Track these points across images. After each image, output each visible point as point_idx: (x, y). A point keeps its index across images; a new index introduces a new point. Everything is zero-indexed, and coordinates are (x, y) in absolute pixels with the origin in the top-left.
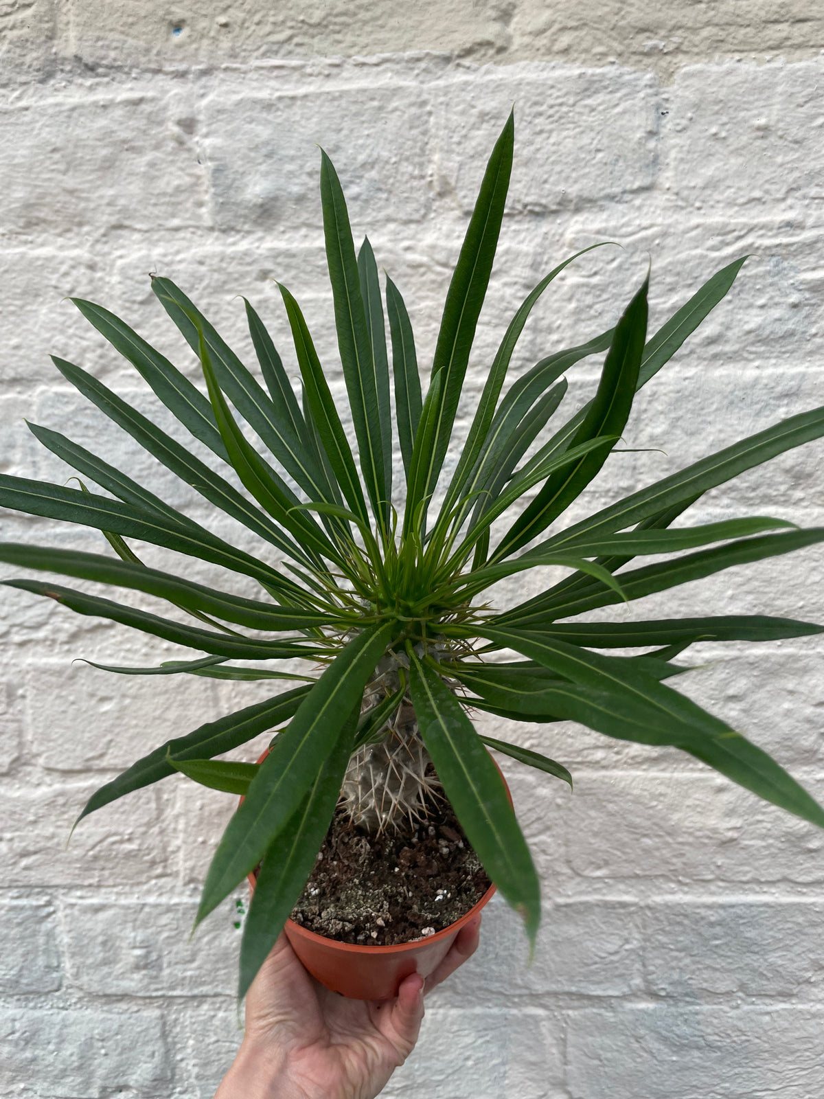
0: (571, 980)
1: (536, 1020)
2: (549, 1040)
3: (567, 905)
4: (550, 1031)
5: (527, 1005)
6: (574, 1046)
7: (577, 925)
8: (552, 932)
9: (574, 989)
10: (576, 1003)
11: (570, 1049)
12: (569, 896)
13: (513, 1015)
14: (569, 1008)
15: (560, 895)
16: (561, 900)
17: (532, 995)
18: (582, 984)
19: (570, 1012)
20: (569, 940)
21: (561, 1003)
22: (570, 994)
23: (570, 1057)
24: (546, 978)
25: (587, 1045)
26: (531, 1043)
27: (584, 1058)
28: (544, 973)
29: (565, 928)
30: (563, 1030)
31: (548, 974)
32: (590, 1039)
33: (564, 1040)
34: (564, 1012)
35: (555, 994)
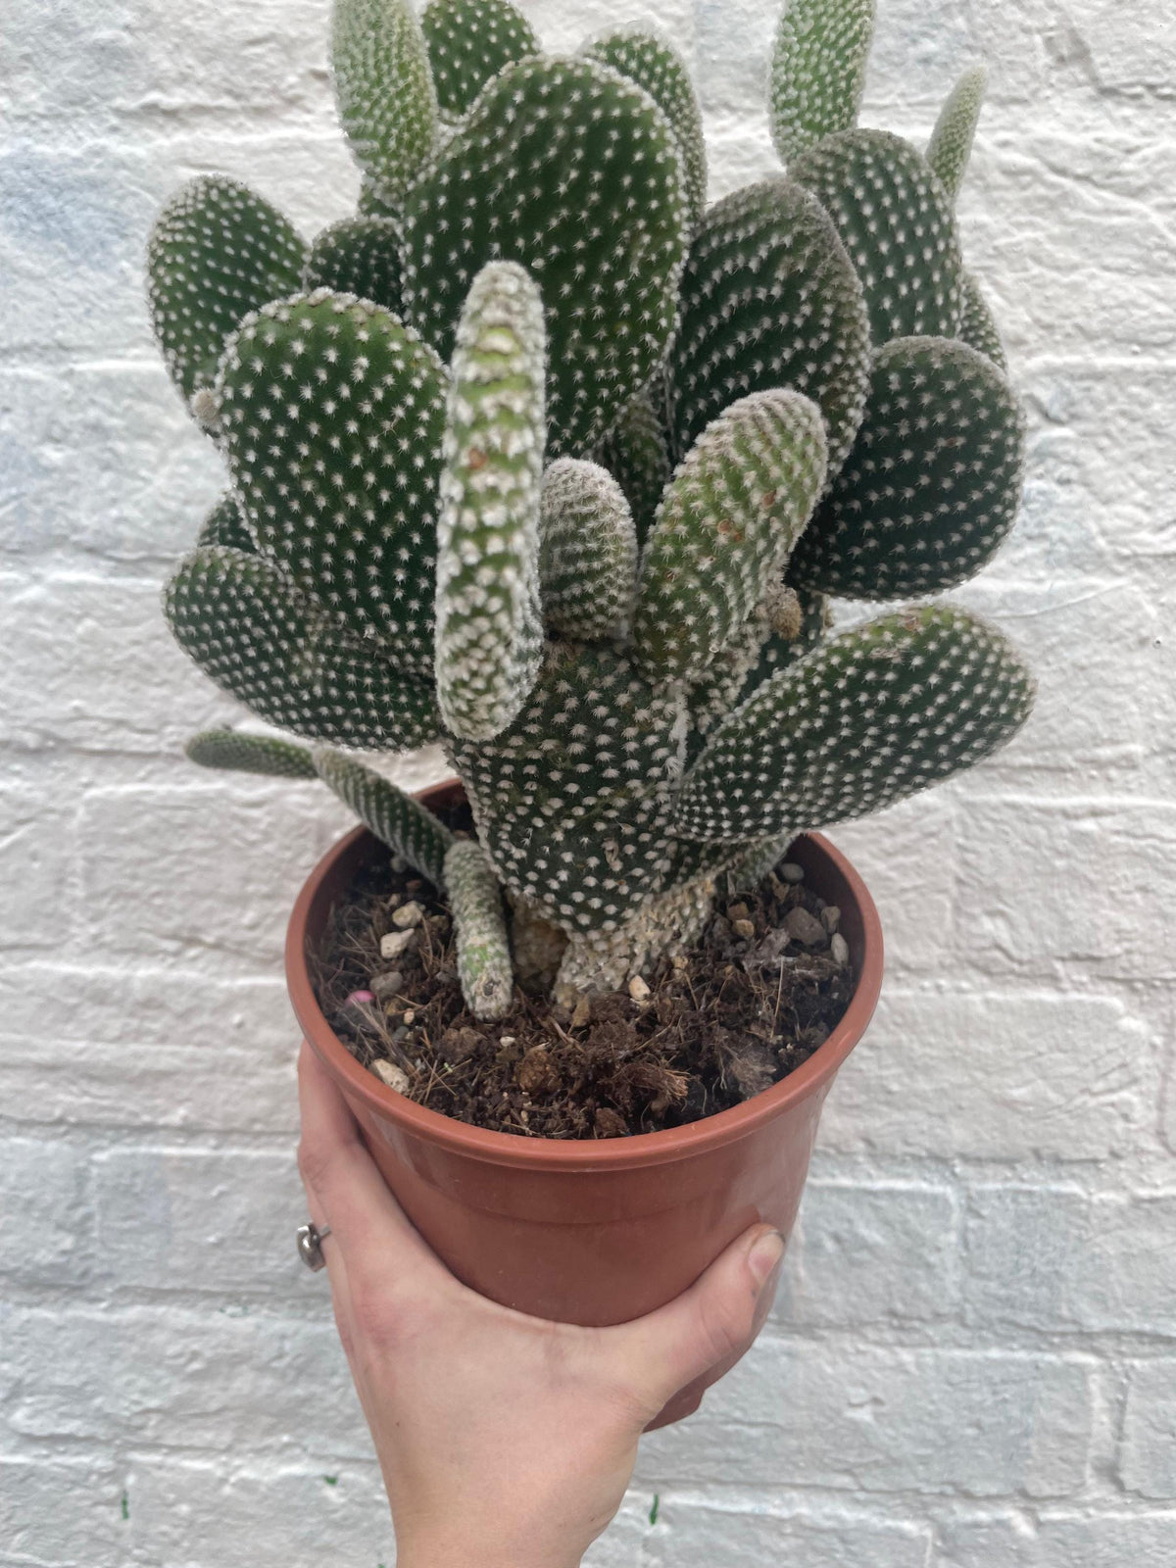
0: (1145, 1314)
1: (1082, 1371)
2: (1098, 1403)
3: (1153, 1200)
4: (1102, 1389)
5: (1070, 1348)
6: (1135, 1412)
7: (1163, 1230)
8: (1123, 1241)
9: (1147, 1327)
10: (1147, 1349)
11: (1129, 1417)
12: (1156, 1186)
13: (1050, 1363)
14: (1135, 1356)
15: (1142, 1183)
16: (1144, 1192)
17: (1081, 1333)
18: (1161, 1321)
19: (1137, 1363)
20: (1149, 1254)
21: (1124, 1348)
22: (1140, 1334)
23: (1129, 1429)
24: (1107, 1309)
25: (1156, 1412)
26: (1073, 1406)
27: (1151, 1433)
28: (1104, 1302)
29: (1145, 1234)
30: (1123, 1389)
31: (1111, 1303)
32: (1161, 1403)
33: (1122, 1405)
34: (1127, 1361)
35: (1117, 1334)
